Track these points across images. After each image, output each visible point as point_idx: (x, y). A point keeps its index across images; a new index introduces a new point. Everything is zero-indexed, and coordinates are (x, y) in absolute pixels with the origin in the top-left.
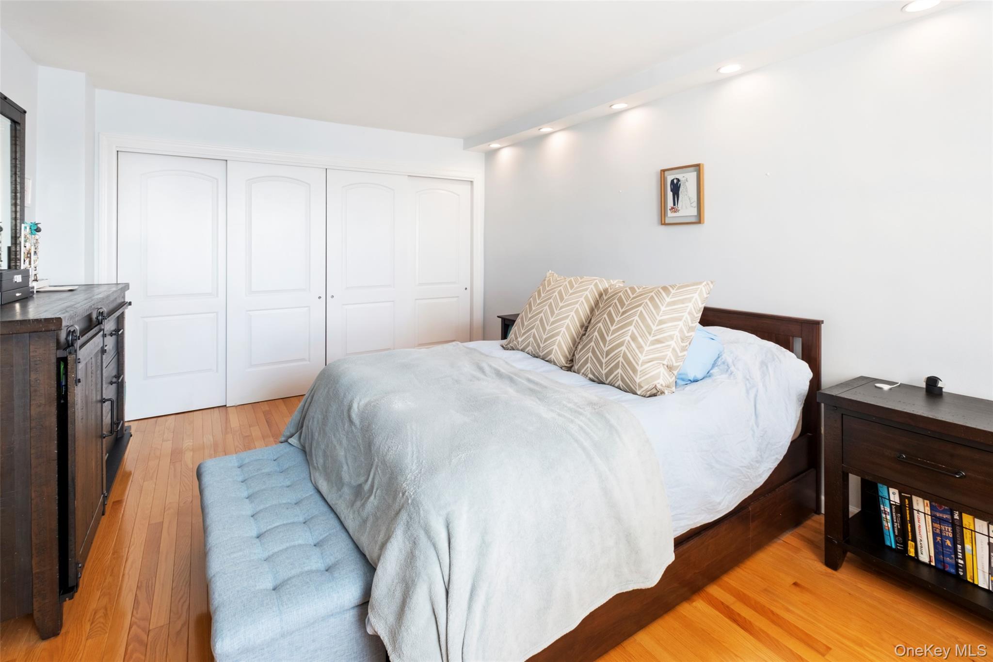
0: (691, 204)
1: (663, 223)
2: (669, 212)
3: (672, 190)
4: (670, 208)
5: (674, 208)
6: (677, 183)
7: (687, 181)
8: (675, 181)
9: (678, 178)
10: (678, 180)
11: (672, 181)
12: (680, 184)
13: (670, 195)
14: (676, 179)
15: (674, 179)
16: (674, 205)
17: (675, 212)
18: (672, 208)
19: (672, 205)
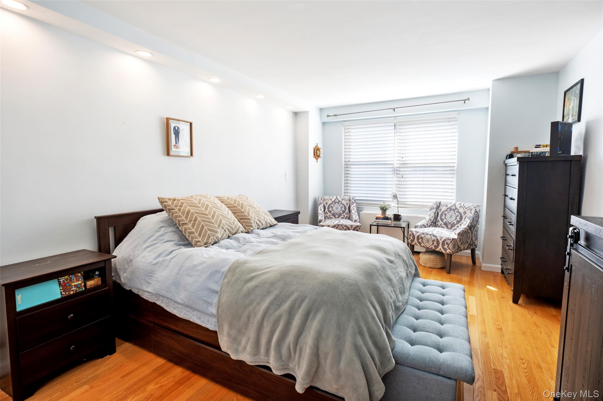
0: (186, 144)
1: (168, 154)
2: (173, 147)
3: (174, 133)
4: (174, 145)
5: (176, 146)
6: (178, 130)
7: (183, 130)
8: (176, 128)
9: (178, 126)
10: (178, 128)
11: (175, 127)
12: (179, 131)
13: (173, 136)
14: (177, 127)
15: (176, 126)
16: (176, 143)
17: (177, 148)
18: (175, 145)
19: (175, 144)
